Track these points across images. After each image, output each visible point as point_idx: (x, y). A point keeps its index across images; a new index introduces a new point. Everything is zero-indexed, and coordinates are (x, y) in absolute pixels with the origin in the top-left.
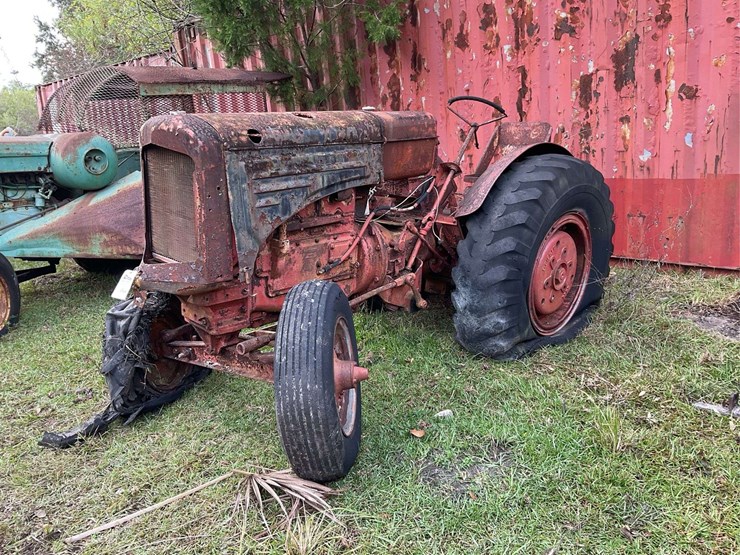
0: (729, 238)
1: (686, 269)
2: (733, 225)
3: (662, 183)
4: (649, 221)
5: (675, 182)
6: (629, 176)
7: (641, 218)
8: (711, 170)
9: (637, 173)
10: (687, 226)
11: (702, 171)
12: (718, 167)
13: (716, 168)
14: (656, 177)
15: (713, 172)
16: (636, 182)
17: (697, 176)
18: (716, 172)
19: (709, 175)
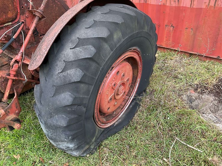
0: (215, 42)
1: (191, 55)
2: (218, 35)
3: (185, 9)
4: (175, 29)
5: (192, 9)
6: (168, 4)
7: (172, 27)
8: (212, 4)
9: (172, 3)
10: (195, 34)
11: (207, 4)
12: (217, 2)
13: (215, 3)
14: (182, 5)
15: (213, 5)
16: (171, 8)
17: (204, 6)
18: (215, 5)
19: (211, 6)
